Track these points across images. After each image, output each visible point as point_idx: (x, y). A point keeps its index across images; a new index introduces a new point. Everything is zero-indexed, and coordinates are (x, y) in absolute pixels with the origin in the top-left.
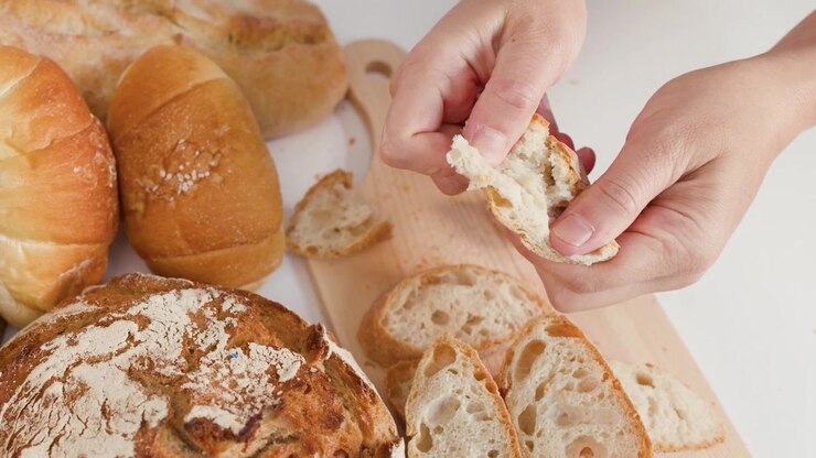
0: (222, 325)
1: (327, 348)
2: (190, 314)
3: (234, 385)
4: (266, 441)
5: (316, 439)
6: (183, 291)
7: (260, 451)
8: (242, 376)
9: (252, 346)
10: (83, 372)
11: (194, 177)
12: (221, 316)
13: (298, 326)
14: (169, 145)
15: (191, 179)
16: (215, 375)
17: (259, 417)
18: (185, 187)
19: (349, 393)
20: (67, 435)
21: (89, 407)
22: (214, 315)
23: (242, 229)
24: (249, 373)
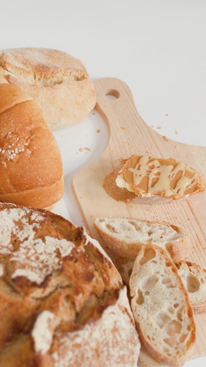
0: (31, 227)
1: (86, 239)
2: (15, 222)
3: (37, 258)
4: (54, 288)
5: (80, 287)
6: (11, 210)
7: (51, 293)
8: (41, 254)
9: (47, 238)
11: (17, 152)
12: (31, 222)
13: (71, 228)
14: (3, 135)
15: (15, 153)
16: (27, 253)
17: (51, 275)
18: (12, 157)
19: (97, 262)
22: (27, 222)
23: (42, 178)
24: (45, 252)
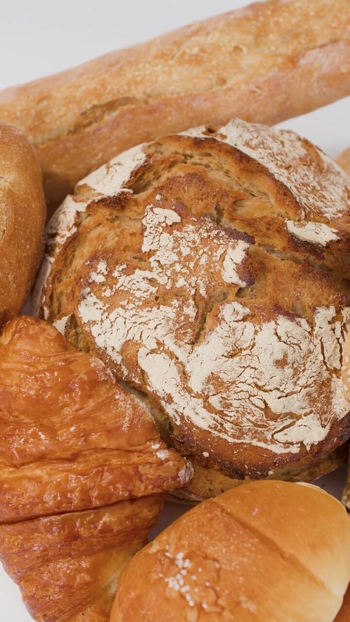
2: (109, 310)
10: (196, 384)
20: (255, 380)
21: (229, 369)
22: (111, 288)
